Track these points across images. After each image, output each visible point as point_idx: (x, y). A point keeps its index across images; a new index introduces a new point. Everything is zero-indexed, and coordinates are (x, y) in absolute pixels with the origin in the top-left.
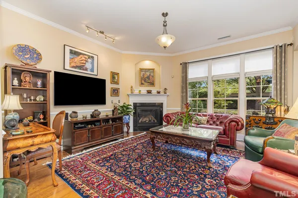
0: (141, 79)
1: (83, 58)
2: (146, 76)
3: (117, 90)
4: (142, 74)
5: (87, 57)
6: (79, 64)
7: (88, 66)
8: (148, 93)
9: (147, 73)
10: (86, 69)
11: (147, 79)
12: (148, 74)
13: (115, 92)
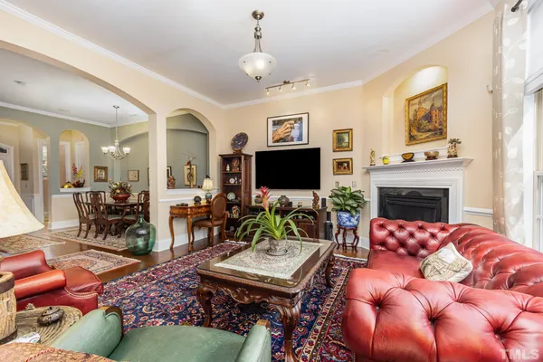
0: (411, 125)
1: (288, 126)
2: (421, 114)
3: (348, 163)
4: (412, 113)
5: (293, 122)
6: (282, 136)
7: (295, 133)
8: (406, 161)
9: (424, 105)
10: (292, 140)
11: (425, 122)
12: (427, 106)
13: (343, 166)
